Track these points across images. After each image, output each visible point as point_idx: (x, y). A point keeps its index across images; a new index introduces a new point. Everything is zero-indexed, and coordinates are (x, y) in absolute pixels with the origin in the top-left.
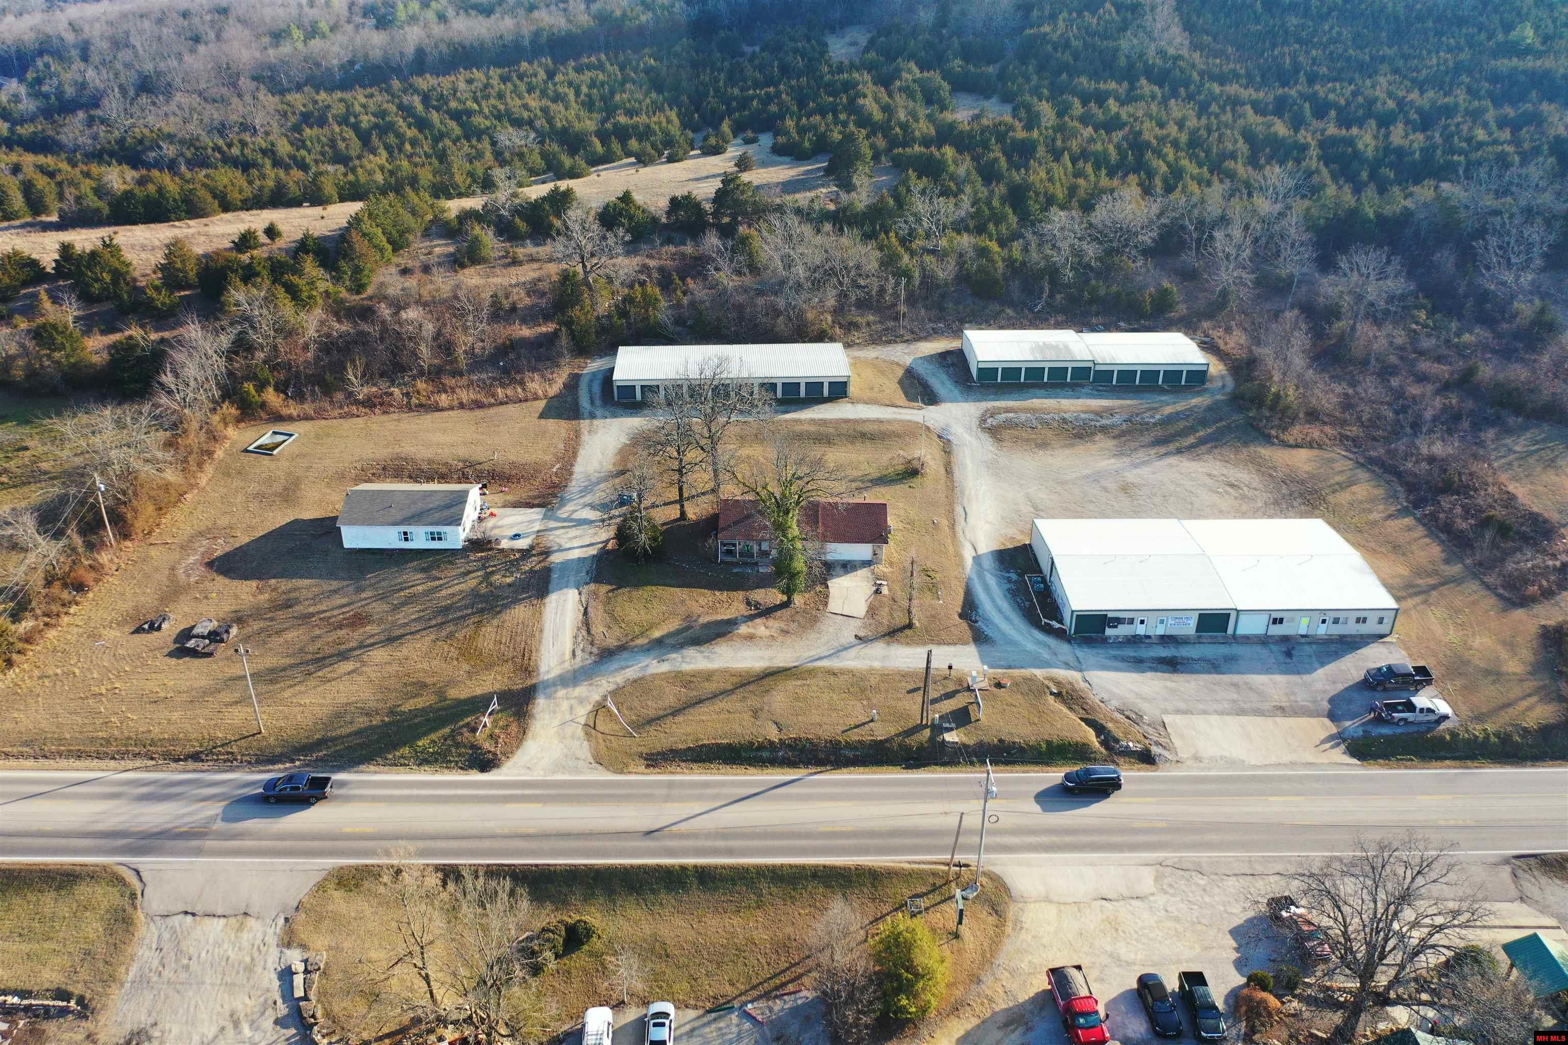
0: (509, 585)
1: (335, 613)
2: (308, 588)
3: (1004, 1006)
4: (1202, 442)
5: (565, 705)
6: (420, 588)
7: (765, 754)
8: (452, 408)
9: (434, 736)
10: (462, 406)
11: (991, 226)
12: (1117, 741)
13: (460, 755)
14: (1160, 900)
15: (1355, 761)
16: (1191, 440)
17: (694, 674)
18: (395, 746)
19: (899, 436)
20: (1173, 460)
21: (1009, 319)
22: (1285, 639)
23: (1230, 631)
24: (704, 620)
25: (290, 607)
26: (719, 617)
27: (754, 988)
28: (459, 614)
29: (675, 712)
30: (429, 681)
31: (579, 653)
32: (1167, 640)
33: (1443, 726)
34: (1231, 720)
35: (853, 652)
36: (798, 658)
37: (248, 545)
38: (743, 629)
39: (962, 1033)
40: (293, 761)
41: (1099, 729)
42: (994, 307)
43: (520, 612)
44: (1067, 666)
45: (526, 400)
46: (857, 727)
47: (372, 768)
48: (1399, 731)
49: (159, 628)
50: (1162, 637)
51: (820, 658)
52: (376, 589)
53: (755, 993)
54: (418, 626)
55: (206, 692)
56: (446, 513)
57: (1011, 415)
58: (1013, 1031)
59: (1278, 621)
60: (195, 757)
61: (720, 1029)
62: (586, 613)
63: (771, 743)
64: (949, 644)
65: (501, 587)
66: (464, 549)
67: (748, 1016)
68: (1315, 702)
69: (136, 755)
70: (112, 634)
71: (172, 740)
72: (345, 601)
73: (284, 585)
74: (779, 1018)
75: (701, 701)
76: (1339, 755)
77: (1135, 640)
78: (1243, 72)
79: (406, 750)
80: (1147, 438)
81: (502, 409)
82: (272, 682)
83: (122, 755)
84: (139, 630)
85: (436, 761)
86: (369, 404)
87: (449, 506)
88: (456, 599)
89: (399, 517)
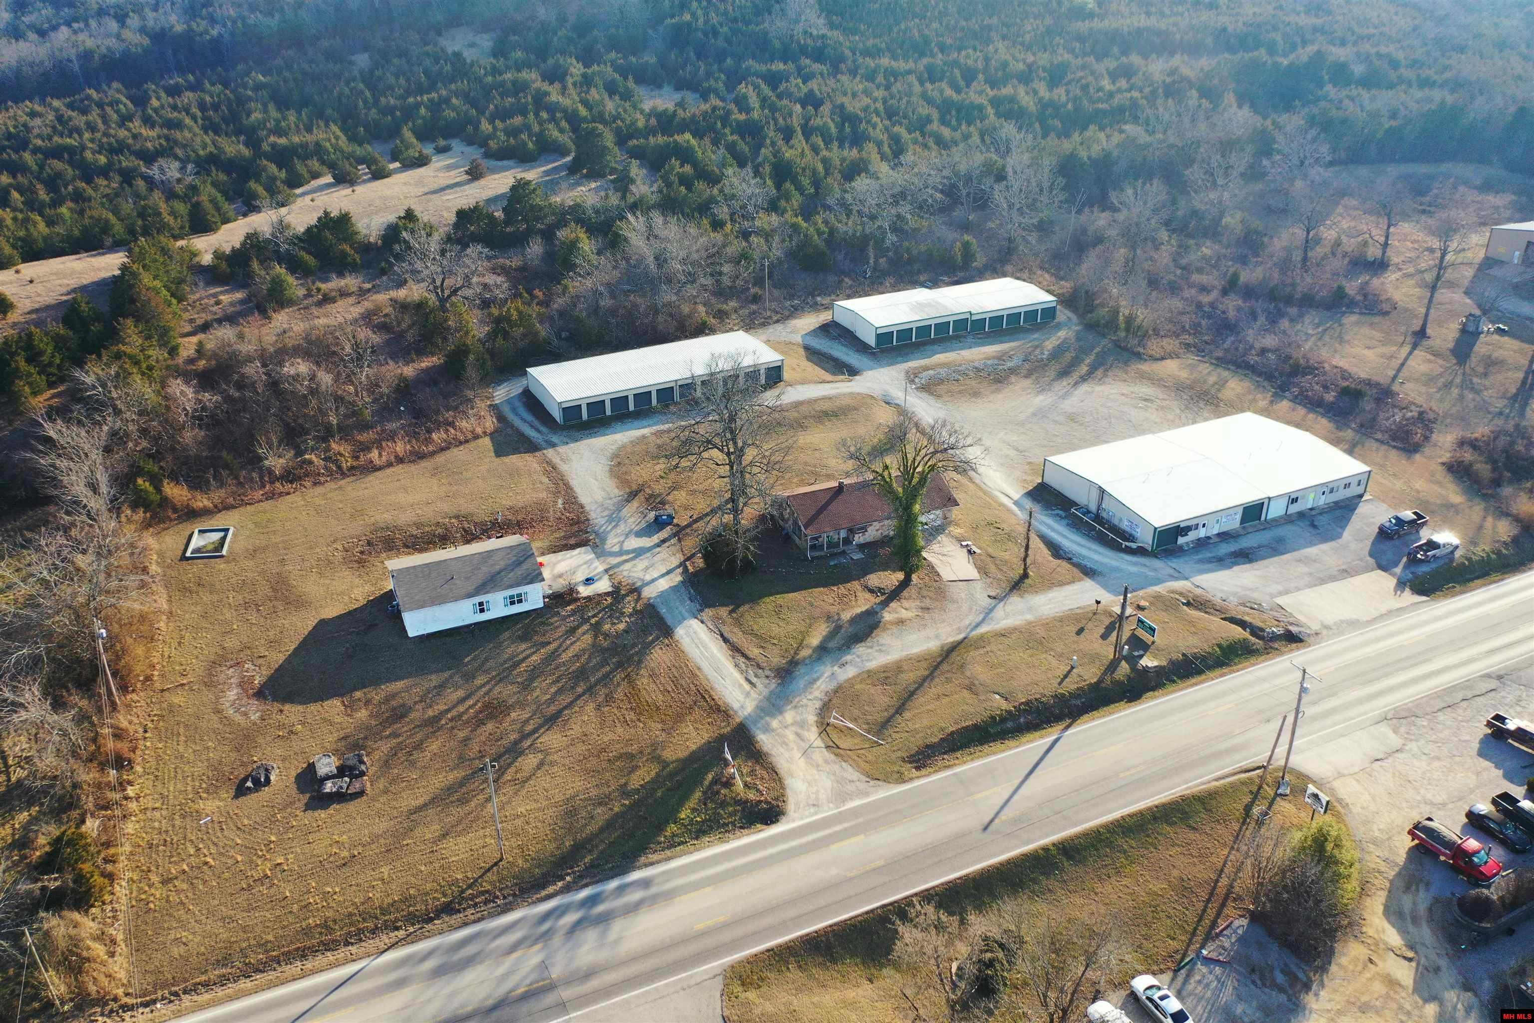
0: (626, 631)
1: (461, 709)
2: (407, 689)
3: (1393, 873)
4: (1093, 369)
5: (790, 735)
6: (534, 658)
7: (1010, 725)
8: (390, 465)
9: (692, 802)
10: (400, 460)
11: (783, 203)
12: (1262, 630)
13: (731, 815)
14: (1413, 746)
15: (1424, 598)
16: (1084, 369)
17: (885, 669)
18: (660, 828)
19: (856, 409)
20: (1084, 388)
21: (850, 287)
22: (1301, 515)
23: (1263, 518)
24: (846, 616)
25: (403, 716)
26: (858, 610)
27: (1194, 934)
28: (599, 674)
29: (900, 710)
30: (633, 750)
31: (754, 680)
32: (1224, 536)
33: (1458, 554)
34: (1319, 589)
35: (999, 612)
36: (960, 630)
37: (288, 660)
38: (888, 616)
39: (1381, 908)
40: (562, 878)
41: (1243, 624)
42: (832, 278)
43: (658, 656)
44: (1173, 578)
45: (467, 441)
46: (1066, 676)
47: (654, 857)
48: (1434, 566)
49: (268, 781)
50: (1219, 535)
51: (978, 625)
52: (487, 672)
53: (1199, 939)
54: (566, 699)
55: (398, 836)
56: (520, 572)
57: (931, 372)
58: (1417, 890)
59: (1295, 500)
60: (448, 909)
61: (1199, 982)
62: (725, 640)
63: (1009, 712)
64: (1068, 583)
65: (618, 635)
66: (546, 605)
67: (1208, 961)
68: (1361, 560)
69: (375, 931)
70: (210, 806)
71: (406, 899)
72: (461, 693)
73: (377, 694)
74: (1237, 952)
75: (912, 694)
76: (1409, 597)
77: (1202, 543)
78: (883, 45)
79: (672, 828)
80: (1051, 373)
81: (448, 454)
82: (463, 801)
83: (359, 936)
84: (241, 791)
85: (711, 828)
86: (291, 477)
87: (518, 563)
88: (583, 659)
89: (471, 588)
